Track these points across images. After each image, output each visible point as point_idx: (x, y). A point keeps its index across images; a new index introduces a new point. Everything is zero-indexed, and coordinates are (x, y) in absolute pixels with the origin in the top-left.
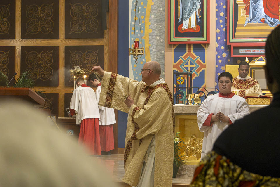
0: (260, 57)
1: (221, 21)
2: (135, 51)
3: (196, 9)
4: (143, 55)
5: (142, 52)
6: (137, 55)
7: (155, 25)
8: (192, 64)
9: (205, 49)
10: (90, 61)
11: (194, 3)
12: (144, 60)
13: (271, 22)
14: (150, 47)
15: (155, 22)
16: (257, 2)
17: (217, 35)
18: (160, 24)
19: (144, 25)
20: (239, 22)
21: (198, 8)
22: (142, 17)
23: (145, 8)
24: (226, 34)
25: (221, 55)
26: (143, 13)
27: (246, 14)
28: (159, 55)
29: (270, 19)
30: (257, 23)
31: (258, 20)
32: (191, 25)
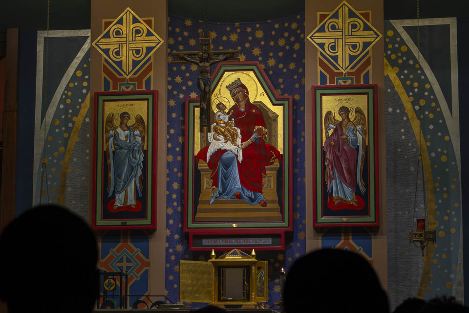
0: (234, 250)
1: (174, 196)
3: (135, 177)
7: (74, 202)
8: (128, 261)
9: (148, 238)
11: (132, 167)
13: (250, 198)
15: (74, 198)
16: (229, 167)
17: (168, 217)
18: (80, 201)
20: (202, 198)
21: (139, 175)
23: (58, 176)
24: (182, 217)
25: (174, 248)
26: (55, 184)
27: (213, 185)
29: (249, 193)
30: (230, 199)
31: (231, 195)
32: (128, 202)
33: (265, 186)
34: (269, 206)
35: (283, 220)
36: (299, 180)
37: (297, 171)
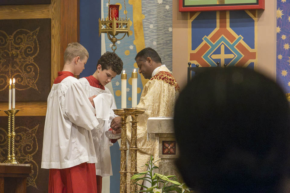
2: (111, 25)
4: (128, 32)
5: (126, 27)
6: (115, 33)
8: (227, 51)
10: (23, 51)
12: (131, 47)
14: (145, 20)
25: (288, 34)
28: (163, 37)
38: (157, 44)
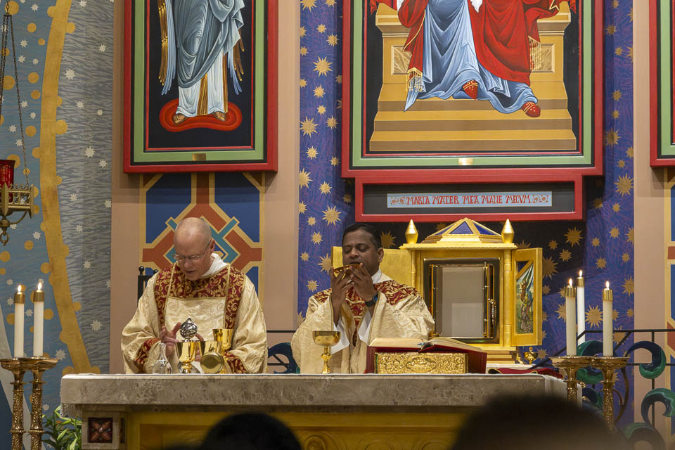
0: (461, 221)
1: (319, 92)
3: (225, 46)
5: (28, 201)
6: (6, 212)
7: (80, 105)
9: (258, 192)
11: (219, 24)
12: (37, 235)
13: (501, 96)
14: (62, 187)
15: (80, 96)
16: (450, 21)
17: (305, 142)
18: (96, 102)
19: (36, 106)
20: (385, 95)
21: (235, 43)
22: (33, 77)
23: (42, 42)
24: (339, 141)
25: (319, 216)
26: (36, 61)
27: (410, 67)
28: (95, 218)
29: (496, 83)
30: (452, 99)
31: (454, 89)
32: (210, 105)
33: (537, 67)
34: (545, 114)
35: (580, 148)
36: (618, 51)
37: (613, 29)
38: (84, 231)
